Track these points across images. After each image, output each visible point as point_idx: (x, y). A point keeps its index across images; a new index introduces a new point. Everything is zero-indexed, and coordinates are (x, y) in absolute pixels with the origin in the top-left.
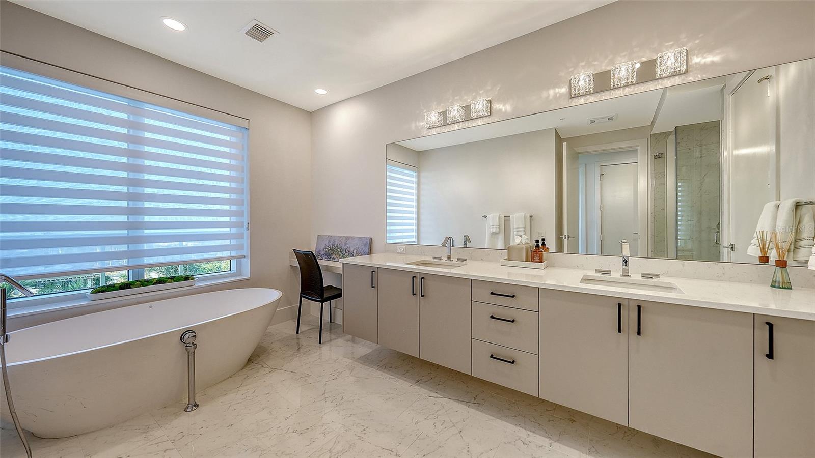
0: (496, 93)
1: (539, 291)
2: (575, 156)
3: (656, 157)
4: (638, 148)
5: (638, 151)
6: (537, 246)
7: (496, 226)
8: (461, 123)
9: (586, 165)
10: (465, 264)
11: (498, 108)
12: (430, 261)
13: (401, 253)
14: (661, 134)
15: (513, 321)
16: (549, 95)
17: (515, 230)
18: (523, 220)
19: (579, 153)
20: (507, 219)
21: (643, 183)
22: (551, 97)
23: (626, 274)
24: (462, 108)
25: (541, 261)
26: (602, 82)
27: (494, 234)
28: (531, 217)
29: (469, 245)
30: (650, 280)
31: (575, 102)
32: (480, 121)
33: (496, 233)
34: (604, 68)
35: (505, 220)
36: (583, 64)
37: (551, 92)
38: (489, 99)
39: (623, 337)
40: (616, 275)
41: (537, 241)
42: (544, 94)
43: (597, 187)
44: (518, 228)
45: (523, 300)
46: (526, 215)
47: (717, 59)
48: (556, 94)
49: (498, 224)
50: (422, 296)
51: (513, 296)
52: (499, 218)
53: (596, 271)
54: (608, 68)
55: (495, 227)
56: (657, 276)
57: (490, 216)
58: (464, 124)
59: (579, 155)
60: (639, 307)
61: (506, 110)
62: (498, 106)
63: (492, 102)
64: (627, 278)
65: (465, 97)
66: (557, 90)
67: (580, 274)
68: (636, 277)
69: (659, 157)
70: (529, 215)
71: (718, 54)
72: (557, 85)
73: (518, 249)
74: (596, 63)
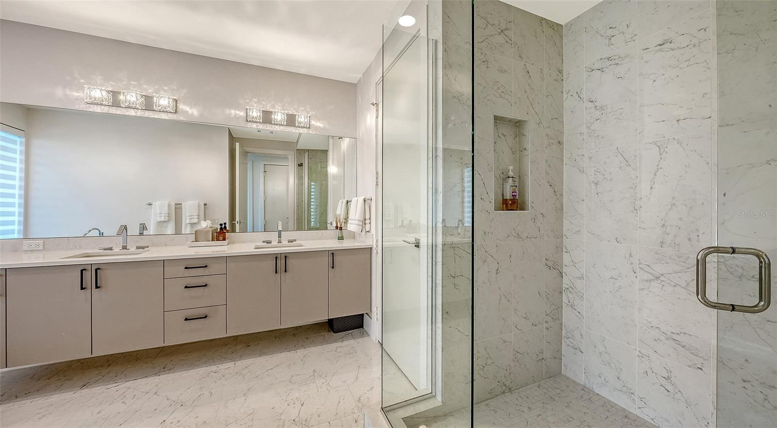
0: (183, 95)
1: (226, 259)
2: (245, 154)
3: (299, 165)
4: (289, 157)
5: (289, 159)
6: (221, 229)
7: (165, 214)
8: (140, 111)
9: (253, 161)
10: (147, 251)
11: (184, 109)
12: (97, 253)
13: (32, 251)
14: (302, 150)
15: (206, 285)
16: (231, 114)
17: (187, 218)
18: (197, 209)
19: (248, 152)
20: (178, 207)
21: (292, 180)
22: (232, 116)
23: (280, 242)
24: (142, 96)
25: (224, 239)
26: (267, 117)
27: (161, 223)
28: (205, 205)
29: (145, 232)
30: (292, 243)
31: (250, 125)
32: (164, 115)
33: (164, 222)
34: (268, 108)
35: (176, 208)
36: (256, 100)
37: (233, 112)
38: (175, 98)
39: (278, 275)
40: (274, 243)
41: (221, 225)
42: (227, 111)
43: (262, 180)
44: (191, 216)
45: (214, 268)
46: (200, 203)
47: (321, 125)
48: (236, 114)
49: (167, 212)
50: (97, 287)
51: (206, 266)
52: (169, 206)
53: (264, 242)
54: (271, 110)
55: (163, 215)
56: (295, 240)
57: (157, 204)
58: (143, 113)
59: (249, 154)
60: (286, 257)
61: (192, 114)
62: (184, 107)
63: (178, 102)
64: (280, 244)
65: (145, 86)
66: (237, 112)
67: (253, 245)
68: (285, 242)
69: (300, 165)
70: (203, 204)
71: (322, 123)
72: (237, 108)
73: (204, 232)
74: (264, 103)
